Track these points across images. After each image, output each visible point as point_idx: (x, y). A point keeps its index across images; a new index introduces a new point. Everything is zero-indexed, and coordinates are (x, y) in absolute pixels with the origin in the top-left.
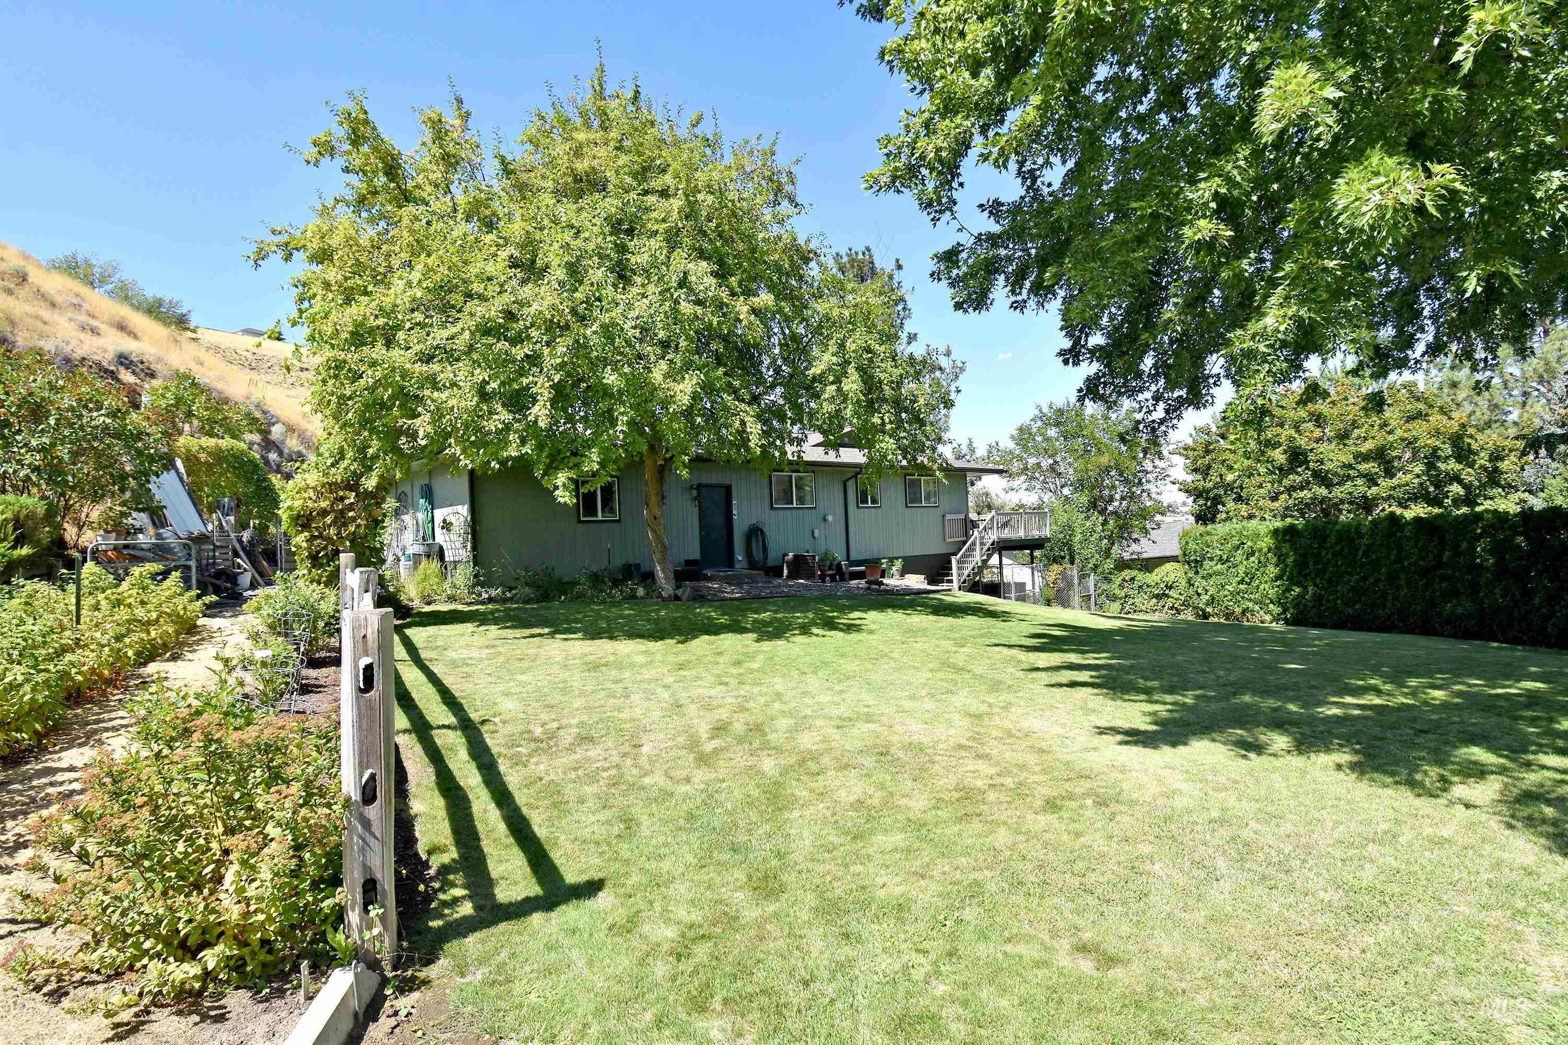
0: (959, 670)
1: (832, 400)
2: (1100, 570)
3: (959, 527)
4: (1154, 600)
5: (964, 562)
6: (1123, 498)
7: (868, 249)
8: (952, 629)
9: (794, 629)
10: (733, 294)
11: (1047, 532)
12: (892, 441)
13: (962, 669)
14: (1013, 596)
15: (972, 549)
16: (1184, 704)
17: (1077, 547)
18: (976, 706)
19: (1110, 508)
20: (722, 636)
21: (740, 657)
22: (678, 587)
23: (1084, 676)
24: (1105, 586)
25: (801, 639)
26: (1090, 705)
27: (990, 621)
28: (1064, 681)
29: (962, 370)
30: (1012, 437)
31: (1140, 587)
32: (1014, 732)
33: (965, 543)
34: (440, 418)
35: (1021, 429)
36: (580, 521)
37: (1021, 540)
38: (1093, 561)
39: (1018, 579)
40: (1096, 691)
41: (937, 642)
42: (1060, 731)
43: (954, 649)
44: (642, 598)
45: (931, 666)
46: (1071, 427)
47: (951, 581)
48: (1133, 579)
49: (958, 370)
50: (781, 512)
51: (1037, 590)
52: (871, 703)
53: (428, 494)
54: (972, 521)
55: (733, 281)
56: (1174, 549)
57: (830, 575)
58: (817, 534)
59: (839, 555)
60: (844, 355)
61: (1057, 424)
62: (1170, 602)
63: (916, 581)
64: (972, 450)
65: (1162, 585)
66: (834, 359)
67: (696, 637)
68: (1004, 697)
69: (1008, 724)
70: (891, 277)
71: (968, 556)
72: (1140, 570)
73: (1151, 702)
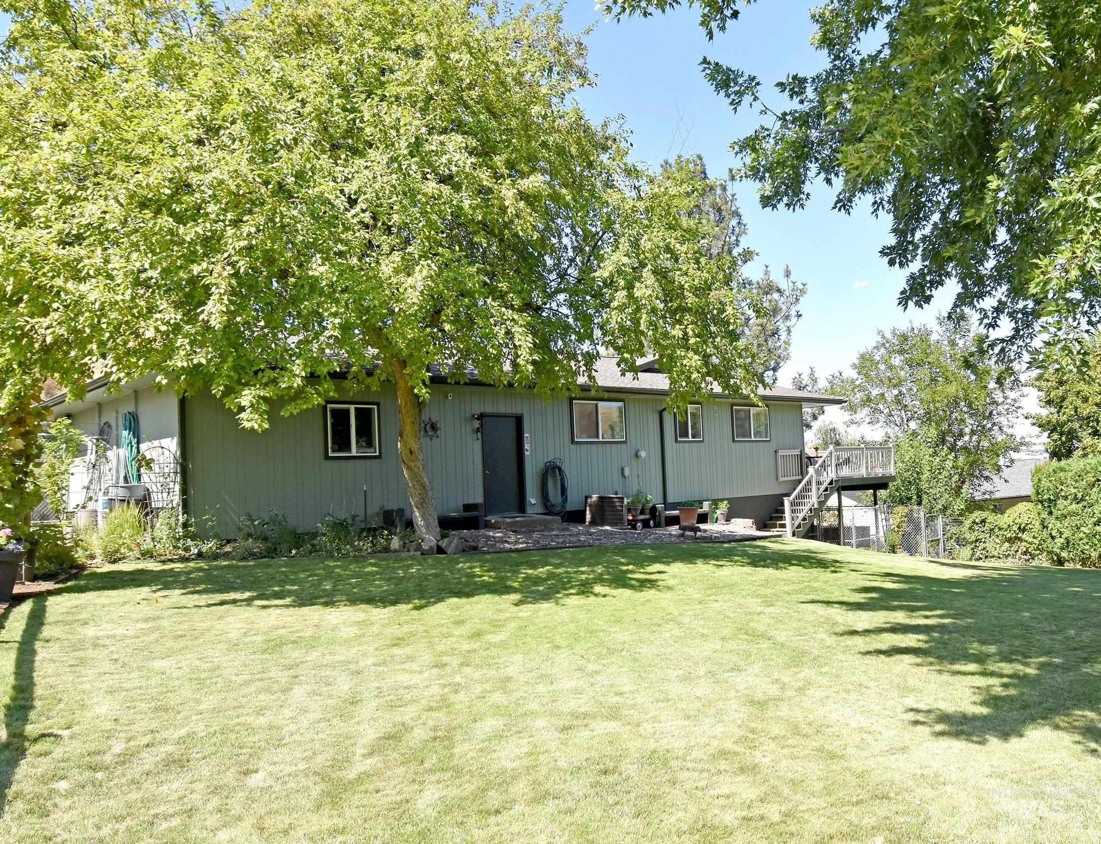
0: (756, 636)
1: (621, 308)
2: (949, 512)
3: (794, 465)
4: (1007, 545)
5: (799, 504)
6: (973, 433)
7: (700, 158)
8: (766, 583)
9: (572, 587)
10: (497, 177)
11: (892, 471)
12: (697, 357)
13: (763, 636)
14: (853, 541)
15: (807, 489)
16: (1026, 676)
17: (924, 486)
18: (764, 688)
19: (960, 443)
20: (476, 598)
21: (486, 627)
22: (443, 536)
23: (911, 640)
24: (954, 529)
25: (574, 601)
26: (911, 682)
27: (816, 572)
28: (884, 647)
29: (803, 292)
30: (854, 366)
31: (991, 530)
32: (802, 726)
33: (800, 481)
34: (77, 315)
35: (862, 357)
36: (327, 457)
37: (863, 479)
38: (942, 502)
39: (859, 523)
40: (919, 660)
41: (742, 601)
42: (865, 723)
43: (759, 609)
44: (395, 551)
45: (725, 632)
46: (917, 355)
47: (783, 526)
48: (983, 521)
49: (798, 293)
50: (584, 447)
51: (881, 533)
52: (626, 689)
53: (133, 424)
54: (809, 458)
55: (499, 160)
56: (1027, 489)
57: (643, 521)
58: (627, 472)
59: (654, 498)
60: (638, 255)
61: (901, 352)
62: (1023, 546)
63: (742, 526)
64: (815, 381)
65: (1015, 528)
66: (625, 260)
67: (441, 600)
68: (806, 673)
69: (799, 715)
70: (724, 189)
71: (804, 497)
72: (993, 511)
73: (984, 674)
